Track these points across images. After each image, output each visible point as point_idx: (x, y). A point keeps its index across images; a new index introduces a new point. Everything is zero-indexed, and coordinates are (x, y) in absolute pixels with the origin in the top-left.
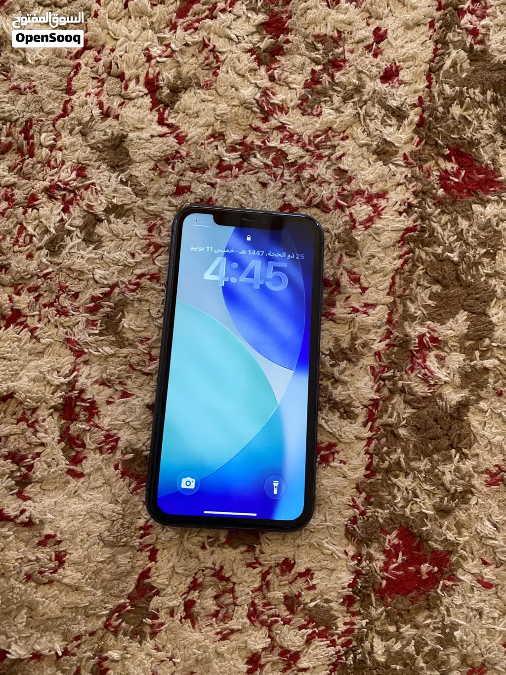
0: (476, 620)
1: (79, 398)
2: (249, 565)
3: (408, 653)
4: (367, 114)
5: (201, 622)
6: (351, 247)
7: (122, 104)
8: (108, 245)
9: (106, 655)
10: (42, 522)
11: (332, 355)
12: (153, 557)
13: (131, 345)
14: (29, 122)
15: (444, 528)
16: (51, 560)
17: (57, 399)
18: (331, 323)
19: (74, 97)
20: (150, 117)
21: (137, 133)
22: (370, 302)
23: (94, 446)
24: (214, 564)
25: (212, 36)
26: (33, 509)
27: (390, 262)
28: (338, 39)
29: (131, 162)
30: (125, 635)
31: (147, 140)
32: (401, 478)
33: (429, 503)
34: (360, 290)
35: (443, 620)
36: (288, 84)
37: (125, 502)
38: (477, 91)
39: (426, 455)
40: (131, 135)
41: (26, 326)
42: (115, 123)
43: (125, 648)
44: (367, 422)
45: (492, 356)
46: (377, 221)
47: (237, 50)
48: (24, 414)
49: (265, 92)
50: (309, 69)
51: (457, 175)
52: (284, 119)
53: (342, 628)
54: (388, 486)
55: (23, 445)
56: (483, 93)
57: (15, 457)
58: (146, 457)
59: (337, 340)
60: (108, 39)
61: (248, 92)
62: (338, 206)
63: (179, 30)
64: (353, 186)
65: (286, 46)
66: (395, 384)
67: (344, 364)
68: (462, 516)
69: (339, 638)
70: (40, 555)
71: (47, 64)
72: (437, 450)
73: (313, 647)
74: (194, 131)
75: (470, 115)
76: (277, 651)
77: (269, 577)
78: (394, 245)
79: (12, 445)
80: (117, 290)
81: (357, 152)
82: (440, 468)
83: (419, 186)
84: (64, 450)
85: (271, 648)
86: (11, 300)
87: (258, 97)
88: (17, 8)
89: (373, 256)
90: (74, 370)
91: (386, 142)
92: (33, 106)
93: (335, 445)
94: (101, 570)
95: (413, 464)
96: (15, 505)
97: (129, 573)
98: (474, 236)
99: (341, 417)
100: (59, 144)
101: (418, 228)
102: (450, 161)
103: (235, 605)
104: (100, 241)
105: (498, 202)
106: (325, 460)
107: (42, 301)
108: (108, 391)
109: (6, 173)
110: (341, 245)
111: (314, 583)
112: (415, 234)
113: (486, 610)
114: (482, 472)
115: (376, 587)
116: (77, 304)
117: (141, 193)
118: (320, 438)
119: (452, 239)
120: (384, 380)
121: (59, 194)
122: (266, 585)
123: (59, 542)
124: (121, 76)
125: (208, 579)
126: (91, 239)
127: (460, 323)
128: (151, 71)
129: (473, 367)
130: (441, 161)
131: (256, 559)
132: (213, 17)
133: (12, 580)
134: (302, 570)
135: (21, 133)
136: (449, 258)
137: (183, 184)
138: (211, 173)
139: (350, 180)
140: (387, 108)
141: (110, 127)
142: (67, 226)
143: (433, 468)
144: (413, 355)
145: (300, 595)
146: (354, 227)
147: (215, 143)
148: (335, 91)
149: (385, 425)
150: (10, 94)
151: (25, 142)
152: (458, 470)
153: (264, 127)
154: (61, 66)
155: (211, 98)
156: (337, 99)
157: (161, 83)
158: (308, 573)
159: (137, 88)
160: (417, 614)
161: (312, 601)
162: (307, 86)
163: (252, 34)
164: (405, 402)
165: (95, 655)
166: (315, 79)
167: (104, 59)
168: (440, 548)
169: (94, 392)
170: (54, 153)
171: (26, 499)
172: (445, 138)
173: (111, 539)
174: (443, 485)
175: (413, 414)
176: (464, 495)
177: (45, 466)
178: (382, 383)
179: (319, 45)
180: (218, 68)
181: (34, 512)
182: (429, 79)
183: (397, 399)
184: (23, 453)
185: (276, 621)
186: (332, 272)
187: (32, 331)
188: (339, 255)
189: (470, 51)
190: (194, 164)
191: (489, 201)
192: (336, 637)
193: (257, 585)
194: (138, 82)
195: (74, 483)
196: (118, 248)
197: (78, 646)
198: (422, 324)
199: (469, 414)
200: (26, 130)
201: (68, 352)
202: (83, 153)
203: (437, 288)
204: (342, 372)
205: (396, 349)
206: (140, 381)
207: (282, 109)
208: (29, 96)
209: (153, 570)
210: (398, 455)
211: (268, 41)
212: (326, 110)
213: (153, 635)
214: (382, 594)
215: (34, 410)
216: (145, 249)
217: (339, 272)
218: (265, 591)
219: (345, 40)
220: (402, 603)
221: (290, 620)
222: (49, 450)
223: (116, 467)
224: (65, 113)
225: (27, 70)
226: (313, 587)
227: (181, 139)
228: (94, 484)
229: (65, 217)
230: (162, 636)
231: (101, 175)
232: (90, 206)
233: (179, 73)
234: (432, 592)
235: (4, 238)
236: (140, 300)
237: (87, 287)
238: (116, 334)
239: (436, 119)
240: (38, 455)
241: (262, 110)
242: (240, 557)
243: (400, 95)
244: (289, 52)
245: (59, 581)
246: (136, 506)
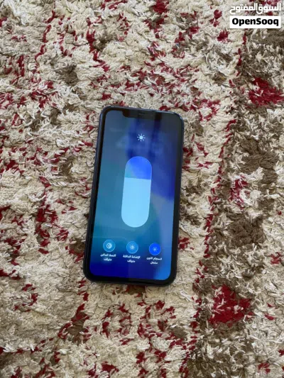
0: (264, 337)
1: (46, 209)
2: (139, 304)
3: (226, 354)
4: (209, 58)
5: (112, 334)
6: (199, 131)
7: (73, 49)
8: (64, 126)
9: (58, 351)
10: (25, 277)
11: (187, 190)
12: (86, 298)
13: (76, 182)
14: (21, 58)
15: (248, 286)
16: (29, 298)
17: (34, 210)
18: (187, 172)
19: (47, 44)
20: (89, 56)
21: (82, 65)
22: (209, 161)
23: (54, 236)
24: (120, 303)
25: (124, 12)
26: (19, 270)
27: (221, 139)
28: (194, 16)
29: (78, 80)
30: (69, 340)
31: (87, 69)
32: (224, 258)
33: (239, 272)
34: (203, 155)
35: (246, 337)
36: (166, 40)
37: (71, 267)
38: (271, 47)
39: (239, 246)
40: (78, 66)
41: (18, 169)
42: (69, 59)
43: (70, 348)
44: (206, 227)
45: (276, 193)
46: (214, 116)
47: (138, 20)
48: (16, 218)
49: (153, 45)
50: (178, 32)
51: (259, 92)
52: (163, 59)
53: (190, 340)
54: (217, 262)
55: (15, 235)
56: (275, 47)
57: (10, 241)
58: (83, 243)
59: (190, 181)
60: (67, 12)
61: (144, 44)
62: (192, 108)
63: (106, 8)
64: (201, 97)
65: (165, 19)
66: (222, 206)
67: (194, 195)
68: (257, 280)
69: (188, 345)
70: (23, 296)
71: (32, 25)
72: (244, 243)
73: (173, 349)
74: (113, 64)
75: (267, 59)
76: (154, 351)
77: (150, 311)
78: (223, 130)
79: (9, 235)
80: (69, 151)
81: (204, 78)
82: (246, 253)
83: (238, 98)
84: (37, 238)
85: (150, 350)
86: (10, 155)
87: (149, 47)
89: (211, 136)
90: (44, 194)
91: (220, 73)
92: (24, 48)
93: (187, 239)
94: (57, 304)
95: (231, 251)
96: (10, 268)
97: (72, 307)
98: (267, 126)
100: (38, 69)
101: (237, 121)
102: (255, 84)
103: (131, 325)
104: (60, 124)
105: (281, 108)
106: (182, 247)
107: (28, 156)
108: (63, 207)
109: (8, 85)
110: (194, 129)
111: (175, 314)
112: (235, 124)
113: (270, 331)
114: (269, 256)
115: (209, 318)
116: (46, 158)
117: (83, 98)
118: (180, 235)
119: (255, 128)
120: (216, 204)
121: (37, 97)
122: (148, 315)
123: (33, 289)
124: (73, 33)
125: (116, 311)
126: (55, 122)
127: (258, 174)
128: (90, 30)
129: (265, 198)
130: (250, 85)
131: (143, 300)
132: (125, 2)
133: (7, 309)
134: (169, 307)
135: (17, 63)
136: (253, 138)
137: (107, 93)
139: (199, 94)
140: (219, 54)
141: (67, 61)
142: (42, 115)
143: (242, 253)
144: (232, 191)
145: (167, 321)
146: (201, 120)
147: (125, 71)
148: (192, 44)
149: (216, 229)
150: (12, 41)
151: (19, 68)
152: (255, 254)
153: (152, 63)
154: (40, 26)
155: (123, 46)
156: (193, 49)
157: (96, 38)
158: (171, 309)
159: (82, 40)
160: (231, 333)
161: (173, 324)
162: (176, 41)
163: (147, 11)
164: (227, 216)
165: (52, 351)
166: (181, 38)
167: (65, 23)
168: (245, 297)
169: (55, 207)
170: (35, 75)
171: (16, 264)
172: (253, 72)
173: (63, 287)
174: (247, 262)
175: (232, 223)
176: (259, 269)
177: (27, 247)
178: (214, 205)
179: (184, 19)
180: (128, 30)
181: (20, 272)
182: (244, 39)
183: (223, 215)
184: (15, 239)
185: (153, 335)
186: (188, 144)
187: (21, 172)
188: (192, 135)
190: (113, 83)
191: (276, 107)
192: (186, 345)
193: (143, 315)
194: (83, 36)
195: (43, 256)
196: (70, 128)
197: (43, 346)
198: (237, 174)
199: (263, 224)
200: (20, 61)
201: (41, 184)
202: (51, 75)
203: (246, 154)
204: (192, 199)
205: (223, 187)
206: (81, 201)
207: (163, 54)
208: (22, 43)
209: (86, 305)
210: (222, 245)
211: (155, 16)
212: (187, 54)
213: (85, 341)
214: (212, 322)
215: (21, 216)
216: (85, 129)
217: (192, 144)
218: (147, 318)
219: (198, 16)
220: (223, 327)
221: (161, 334)
222: (29, 238)
223: (66, 248)
224: (42, 52)
225: (21, 28)
226: (174, 317)
227: (106, 69)
228: (53, 257)
229: (41, 110)
230: (90, 341)
231: (61, 87)
232: (55, 105)
233: (106, 32)
234: (240, 321)
235: (7, 121)
236: (81, 157)
237: (52, 149)
238: (68, 175)
239: (248, 61)
240: (23, 240)
241: (152, 54)
242: (134, 299)
243: (228, 48)
244: (167, 22)
245: (33, 310)
246: (77, 270)
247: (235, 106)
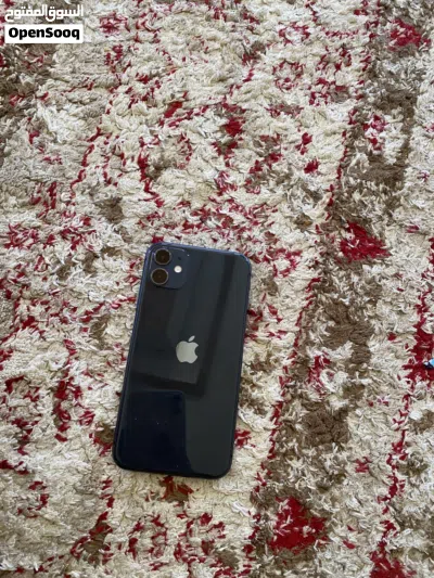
0: (340, 572)
1: (68, 383)
2: (179, 516)
4: (292, 195)
5: (140, 556)
6: (273, 289)
7: (120, 176)
8: (101, 275)
9: (69, 574)
10: (34, 472)
11: (252, 367)
12: (110, 504)
13: (109, 348)
14: (55, 183)
15: (323, 500)
16: (37, 500)
17: (54, 383)
18: (254, 343)
19: (87, 168)
20: (139, 186)
21: (129, 197)
22: (282, 329)
23: (76, 419)
24: (154, 513)
25: (188, 132)
26: (28, 462)
27: (300, 302)
28: (276, 140)
29: (123, 217)
30: (85, 560)
31: (135, 203)
32: (295, 461)
33: (313, 481)
34: (276, 320)
35: (316, 570)
36: (238, 169)
37: (95, 461)
38: (373, 184)
39: (314, 446)
40: (125, 198)
41: (37, 329)
42: (114, 188)
43: (84, 570)
44: (273, 417)
45: (368, 377)
46: (292, 271)
47: (205, 143)
48: (29, 392)
49: (222, 175)
50: (254, 160)
51: (353, 243)
52: (233, 194)
53: (242, 569)
54: (284, 465)
55: (26, 414)
56: (377, 185)
57: (20, 423)
58: (112, 430)
59: (257, 355)
60: (115, 128)
61: (210, 174)
62: (266, 259)
63: (166, 127)
64: (278, 246)
65: (239, 142)
66: (296, 391)
67: (260, 373)
68: (336, 492)
69: (239, 576)
70: (30, 496)
71: (70, 144)
72: (322, 442)
74: (169, 199)
75: (367, 200)
77: (192, 526)
78: (303, 290)
79: (20, 413)
80: (103, 308)
81: (283, 222)
82: (323, 456)
83: (325, 249)
84: (55, 420)
86: (28, 309)
87: (216, 178)
88: (54, 102)
89: (288, 297)
90: (68, 363)
91: (304, 215)
92: (58, 173)
93: (248, 433)
94: (72, 510)
95: (304, 451)
96: (16, 458)
97: (92, 515)
98: (362, 288)
99: (255, 413)
100: (73, 200)
101: (321, 279)
102: (349, 232)
103: (166, 545)
104: (95, 272)
105: (381, 264)
106: (241, 443)
107: (51, 312)
108: (90, 380)
109: (34, 219)
110: (266, 287)
111: (224, 533)
112: (318, 284)
113: (348, 565)
114: (354, 462)
115: (269, 540)
116: (74, 316)
117: (128, 240)
118: (238, 427)
119: (346, 289)
120: (288, 387)
121: (69, 236)
122: (189, 532)
123: (44, 488)
124: (122, 156)
125: (148, 523)
126: (89, 269)
127: (345, 351)
128: (143, 154)
129: (353, 383)
130: (343, 232)
131: (184, 511)
132: (189, 119)
133: (9, 513)
134: (217, 523)
135: (48, 191)
136: (342, 303)
137: (158, 235)
138: (179, 229)
139: (276, 241)
141: (111, 191)
142: (73, 260)
143: (319, 455)
144: (311, 371)
145: (213, 542)
146: (275, 275)
147: (184, 208)
148: (271, 176)
149: (286, 421)
150: (43, 163)
151: (50, 198)
152: (336, 458)
153: (219, 199)
154: (81, 146)
155: (183, 176)
156: (272, 183)
157: (149, 163)
158: (221, 525)
159: (132, 165)
160: (297, 563)
161: (221, 547)
162: (251, 171)
163: (217, 132)
164: (302, 405)
165: (62, 573)
166: (258, 167)
167: (111, 143)
168: (319, 515)
169: (82, 381)
170: (69, 207)
171: (24, 454)
172: (347, 215)
173: (82, 488)
174: (324, 468)
175: (307, 414)
176: (338, 478)
177: (41, 431)
178: (286, 389)
179: (263, 143)
180: (190, 154)
181: (29, 464)
182: (339, 172)
183: (296, 402)
184: (25, 420)
185: (194, 560)
186: (257, 305)
187: (41, 332)
188: (263, 294)
189: (370, 154)
190: (167, 223)
191: (375, 263)
192: (236, 575)
193: (183, 531)
194: (133, 160)
195: (59, 445)
196: (108, 277)
197: (50, 565)
198: (319, 349)
199: (348, 418)
200: (51, 190)
201: (65, 349)
202: (89, 208)
203: (331, 324)
204: (258, 379)
205: (298, 365)
206: (113, 374)
207: (233, 187)
208: (56, 166)
209: (110, 514)
210: (293, 444)
211: (226, 139)
212: (264, 189)
213: (105, 562)
214: (273, 546)
215: (38, 389)
216: (126, 280)
217: (262, 306)
218: (188, 536)
219: (282, 140)
220: (287, 554)
221: (205, 559)
222: (44, 419)
223: (91, 436)
224: (80, 179)
225: (57, 147)
226: (223, 537)
227: (159, 204)
228: (73, 447)
229: (73, 252)
230: (112, 563)
231: (102, 226)
232: (90, 247)
233: (162, 156)
234: (309, 549)
235: (28, 265)
236: (119, 316)
237: (83, 304)
238: (100, 338)
239: (342, 201)
240: (36, 422)
241: (218, 187)
242: (172, 509)
243: (319, 182)
244: (242, 147)
245: (42, 516)
246: (102, 465)
247: (321, 260)
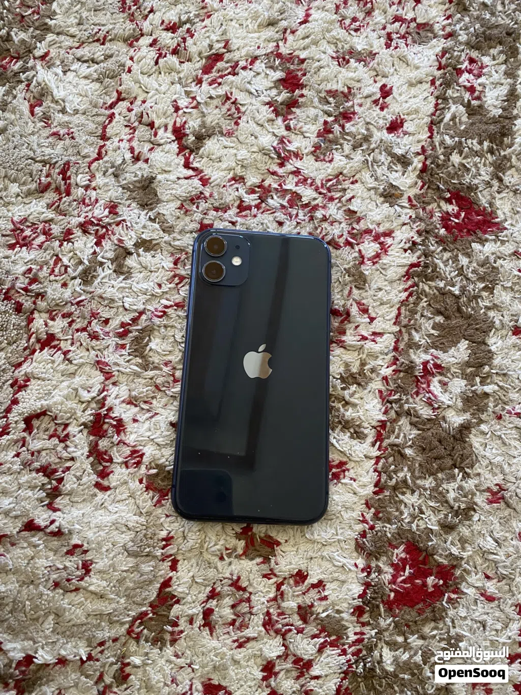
0: (479, 632)
1: (106, 416)
2: (265, 576)
3: (415, 663)
4: (375, 161)
5: (219, 630)
6: (360, 281)
7: (151, 149)
8: (137, 276)
9: (128, 661)
10: (70, 532)
11: (343, 379)
12: (174, 567)
13: (156, 368)
14: (67, 164)
15: (449, 543)
16: (78, 568)
17: (87, 417)
18: (342, 350)
19: (108, 143)
20: (177, 161)
21: (165, 175)
22: (377, 331)
23: (120, 460)
24: (232, 575)
25: (234, 90)
26: (62, 519)
27: (397, 294)
28: (348, 95)
29: (159, 201)
30: (147, 641)
31: (174, 182)
32: (408, 495)
33: (434, 519)
34: (368, 320)
35: (448, 632)
36: (302, 133)
37: (149, 514)
38: (475, 142)
39: (432, 474)
40: (159, 177)
41: (60, 349)
42: (145, 166)
43: (147, 654)
44: (376, 441)
45: (492, 383)
46: (384, 257)
47: (256, 103)
48: (56, 430)
49: (282, 141)
50: (322, 121)
52: (299, 164)
53: (353, 638)
54: (396, 502)
55: (53, 459)
56: (480, 143)
57: (47, 471)
58: (169, 472)
59: (347, 365)
60: (140, 92)
61: (267, 140)
62: (348, 243)
63: (205, 85)
64: (362, 226)
65: (301, 100)
66: (401, 406)
67: (353, 388)
69: (349, 647)
70: (68, 564)
71: (84, 114)
72: (441, 469)
73: (324, 655)
74: (216, 174)
75: (469, 162)
76: (291, 659)
77: (283, 588)
78: (399, 280)
79: (44, 459)
80: (144, 317)
81: (366, 195)
82: (444, 486)
83: (423, 226)
84: (92, 464)
85: (284, 656)
86: (46, 325)
87: (275, 144)
88: (58, 63)
89: (380, 289)
90: (103, 390)
91: (392, 186)
92: (70, 151)
93: (345, 463)
94: (125, 578)
96: (45, 516)
97: (151, 582)
98: (474, 272)
99: (352, 437)
100: (93, 184)
101: (422, 264)
102: (451, 203)
103: (251, 614)
104: (129, 273)
105: (495, 241)
106: (336, 476)
107: (75, 326)
108: (134, 410)
109: (44, 210)
110: (351, 279)
111: (326, 593)
112: (419, 269)
113: (490, 622)
114: (484, 491)
115: (385, 598)
116: (107, 330)
117: (168, 230)
118: (331, 456)
119: (453, 274)
120: (391, 403)
121: (92, 229)
122: (280, 595)
123: (86, 552)
124: (151, 125)
125: (226, 588)
126: (121, 270)
127: (461, 352)
128: (178, 120)
129: (473, 392)
130: (442, 203)
131: (271, 570)
132: (235, 74)
133: (41, 587)
134: (315, 581)
135: (59, 174)
136: (450, 292)
137: (206, 222)
138: (233, 211)
139: (359, 220)
140: (393, 155)
141: (141, 170)
142: (99, 258)
143: (438, 486)
144: (418, 381)
145: (312, 606)
146: (362, 263)
147: (236, 186)
148: (346, 140)
149: (392, 445)
150: (50, 139)
151: (63, 183)
152: (460, 488)
153: (280, 171)
154: (97, 115)
155: (232, 145)
156: (347, 148)
157: (188, 131)
158: (320, 584)
159: (166, 136)
160: (423, 625)
161: (323, 611)
162: (319, 135)
163: (271, 88)
164: (411, 424)
165: (118, 661)
166: (327, 130)
167: (137, 109)
168: (445, 562)
169: (121, 411)
170: (88, 192)
171: (55, 510)
172: (446, 183)
173: (135, 548)
174: (447, 502)
175: (419, 435)
176: (467, 513)
177: (75, 479)
178: (389, 405)
179: (331, 100)
180: (240, 118)
181: (63, 523)
182: (431, 130)
183: (404, 421)
184: (53, 467)
185: (290, 630)
186: (342, 303)
187: (65, 353)
188: (349, 288)
189: (468, 106)
190: (216, 204)
191: (487, 240)
192: (346, 647)
193: (272, 595)
194: (166, 129)
195: (101, 496)
196: (146, 279)
197: (102, 652)
198: (426, 352)
199: (471, 436)
200: (64, 172)
201: (98, 373)
202: (115, 193)
203: (439, 319)
204: (352, 395)
205: (402, 374)
206: (164, 400)
207: (297, 155)
208: (68, 141)
209: (174, 579)
210: (405, 473)
211: (284, 96)
212: (337, 156)
213: (173, 642)
214: (390, 606)
215: (66, 425)
216: (171, 280)
217: (349, 303)
218: (280, 601)
219: (354, 95)
220: (409, 614)
221: (303, 629)
222: (78, 464)
223: (141, 481)
224: (100, 156)
225: (66, 118)
226: (325, 598)
227: (205, 182)
228: (119, 497)
229: (98, 250)
230: (182, 643)
231: (131, 213)
232: (120, 241)
233: (203, 122)
234: (438, 604)
235: (41, 268)
236: (166, 327)
237: (117, 314)
238: (143, 357)
239: (438, 166)
240: (68, 468)
241: (279, 156)
242: (256, 568)
243: (405, 144)
244: (304, 105)
245: (85, 589)
246: (159, 518)
247: (419, 240)
